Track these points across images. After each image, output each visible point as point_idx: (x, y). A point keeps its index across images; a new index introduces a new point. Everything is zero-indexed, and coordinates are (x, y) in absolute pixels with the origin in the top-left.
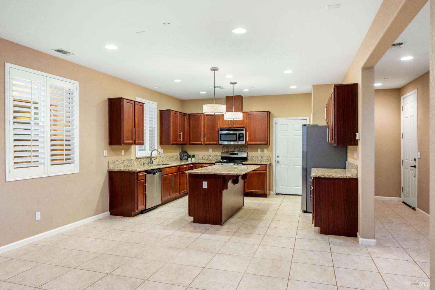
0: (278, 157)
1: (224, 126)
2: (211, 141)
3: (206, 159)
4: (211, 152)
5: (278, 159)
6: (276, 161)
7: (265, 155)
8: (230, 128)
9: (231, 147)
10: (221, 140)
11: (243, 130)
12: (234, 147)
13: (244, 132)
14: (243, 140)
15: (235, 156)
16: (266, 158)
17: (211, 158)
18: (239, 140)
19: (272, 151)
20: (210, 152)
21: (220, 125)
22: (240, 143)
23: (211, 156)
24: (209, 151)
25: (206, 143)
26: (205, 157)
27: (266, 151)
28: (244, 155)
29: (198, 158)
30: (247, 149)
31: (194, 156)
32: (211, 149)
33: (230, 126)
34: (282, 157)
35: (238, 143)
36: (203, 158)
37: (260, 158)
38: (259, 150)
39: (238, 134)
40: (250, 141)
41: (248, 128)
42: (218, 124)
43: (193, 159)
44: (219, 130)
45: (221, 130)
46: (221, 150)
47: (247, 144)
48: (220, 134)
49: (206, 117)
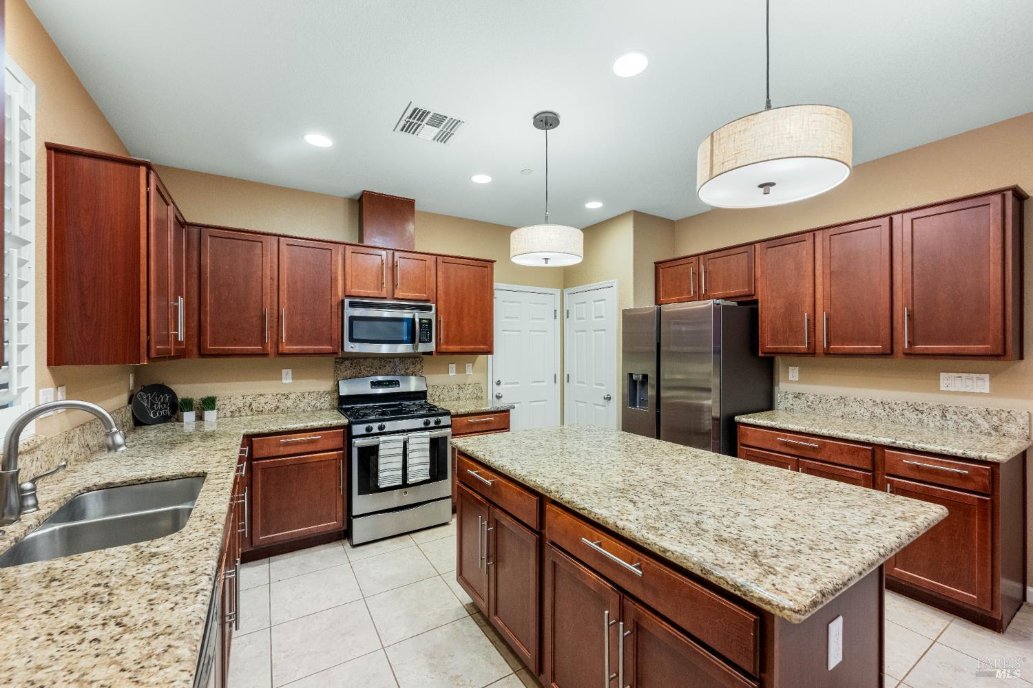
0: (499, 383)
1: (363, 292)
2: (309, 343)
3: (267, 407)
4: (291, 381)
5: (498, 390)
6: (494, 396)
7: (469, 381)
8: (385, 298)
10: (352, 340)
11: (429, 308)
12: (377, 363)
13: (432, 316)
14: (430, 341)
15: (392, 390)
16: (471, 390)
17: (289, 403)
18: (420, 340)
19: (484, 370)
20: (284, 381)
21: (345, 286)
22: (422, 348)
23: (291, 396)
24: (280, 379)
25: (286, 348)
26: (262, 400)
27: (469, 370)
28: (417, 385)
29: (229, 409)
30: (419, 366)
31: (209, 403)
32: (290, 371)
33: (384, 294)
34: (507, 384)
35: (417, 348)
36: (254, 406)
37: (456, 391)
38: (452, 367)
39: (417, 320)
40: (447, 343)
41: (441, 303)
42: (336, 280)
43: (210, 415)
44: (343, 301)
45: (352, 305)
46: (332, 374)
47: (439, 352)
48: (352, 319)
49: (283, 247)
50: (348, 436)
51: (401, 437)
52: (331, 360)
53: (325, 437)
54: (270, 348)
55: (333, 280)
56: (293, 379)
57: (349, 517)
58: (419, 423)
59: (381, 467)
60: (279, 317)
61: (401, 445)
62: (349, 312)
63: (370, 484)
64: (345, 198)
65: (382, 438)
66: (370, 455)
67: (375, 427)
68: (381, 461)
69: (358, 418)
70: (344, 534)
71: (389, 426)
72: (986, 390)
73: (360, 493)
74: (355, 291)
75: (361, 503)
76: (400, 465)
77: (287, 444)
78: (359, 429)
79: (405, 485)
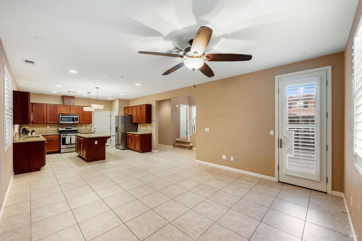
0: (95, 129)
1: (63, 113)
2: (53, 121)
3: (44, 132)
4: (49, 128)
5: (95, 130)
7: (88, 128)
8: (68, 114)
9: (65, 125)
10: (61, 121)
11: (77, 115)
12: (67, 125)
13: (78, 117)
14: (78, 121)
15: (70, 130)
16: (88, 130)
18: (75, 121)
19: (92, 126)
21: (60, 112)
22: (75, 122)
23: (49, 131)
24: (47, 127)
25: (48, 122)
27: (88, 126)
28: (76, 129)
29: (37, 132)
30: (76, 126)
31: (33, 131)
32: (49, 126)
34: (97, 129)
35: (74, 122)
36: (42, 132)
37: (85, 130)
38: (84, 126)
39: (74, 117)
40: (81, 121)
41: (80, 114)
42: (58, 111)
43: (33, 133)
44: (59, 114)
45: (61, 115)
46: (57, 127)
47: (80, 123)
48: (61, 117)
49: (48, 106)
50: (60, 136)
51: (70, 136)
52: (57, 124)
53: (56, 136)
54: (45, 122)
55: (57, 111)
56: (50, 127)
57: (60, 149)
58: (74, 134)
59: (66, 141)
60: (47, 117)
61: (70, 138)
62: (60, 116)
63: (64, 143)
64: (60, 96)
65: (66, 136)
66: (64, 139)
67: (65, 135)
68: (66, 140)
69: (61, 133)
70: (59, 152)
71: (68, 135)
72: (150, 127)
73: (62, 145)
74: (62, 113)
75: (62, 146)
76: (70, 141)
77: (49, 137)
78: (62, 135)
79: (71, 144)
